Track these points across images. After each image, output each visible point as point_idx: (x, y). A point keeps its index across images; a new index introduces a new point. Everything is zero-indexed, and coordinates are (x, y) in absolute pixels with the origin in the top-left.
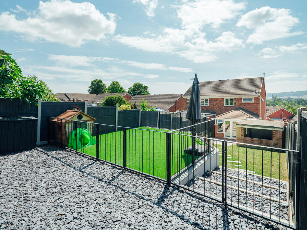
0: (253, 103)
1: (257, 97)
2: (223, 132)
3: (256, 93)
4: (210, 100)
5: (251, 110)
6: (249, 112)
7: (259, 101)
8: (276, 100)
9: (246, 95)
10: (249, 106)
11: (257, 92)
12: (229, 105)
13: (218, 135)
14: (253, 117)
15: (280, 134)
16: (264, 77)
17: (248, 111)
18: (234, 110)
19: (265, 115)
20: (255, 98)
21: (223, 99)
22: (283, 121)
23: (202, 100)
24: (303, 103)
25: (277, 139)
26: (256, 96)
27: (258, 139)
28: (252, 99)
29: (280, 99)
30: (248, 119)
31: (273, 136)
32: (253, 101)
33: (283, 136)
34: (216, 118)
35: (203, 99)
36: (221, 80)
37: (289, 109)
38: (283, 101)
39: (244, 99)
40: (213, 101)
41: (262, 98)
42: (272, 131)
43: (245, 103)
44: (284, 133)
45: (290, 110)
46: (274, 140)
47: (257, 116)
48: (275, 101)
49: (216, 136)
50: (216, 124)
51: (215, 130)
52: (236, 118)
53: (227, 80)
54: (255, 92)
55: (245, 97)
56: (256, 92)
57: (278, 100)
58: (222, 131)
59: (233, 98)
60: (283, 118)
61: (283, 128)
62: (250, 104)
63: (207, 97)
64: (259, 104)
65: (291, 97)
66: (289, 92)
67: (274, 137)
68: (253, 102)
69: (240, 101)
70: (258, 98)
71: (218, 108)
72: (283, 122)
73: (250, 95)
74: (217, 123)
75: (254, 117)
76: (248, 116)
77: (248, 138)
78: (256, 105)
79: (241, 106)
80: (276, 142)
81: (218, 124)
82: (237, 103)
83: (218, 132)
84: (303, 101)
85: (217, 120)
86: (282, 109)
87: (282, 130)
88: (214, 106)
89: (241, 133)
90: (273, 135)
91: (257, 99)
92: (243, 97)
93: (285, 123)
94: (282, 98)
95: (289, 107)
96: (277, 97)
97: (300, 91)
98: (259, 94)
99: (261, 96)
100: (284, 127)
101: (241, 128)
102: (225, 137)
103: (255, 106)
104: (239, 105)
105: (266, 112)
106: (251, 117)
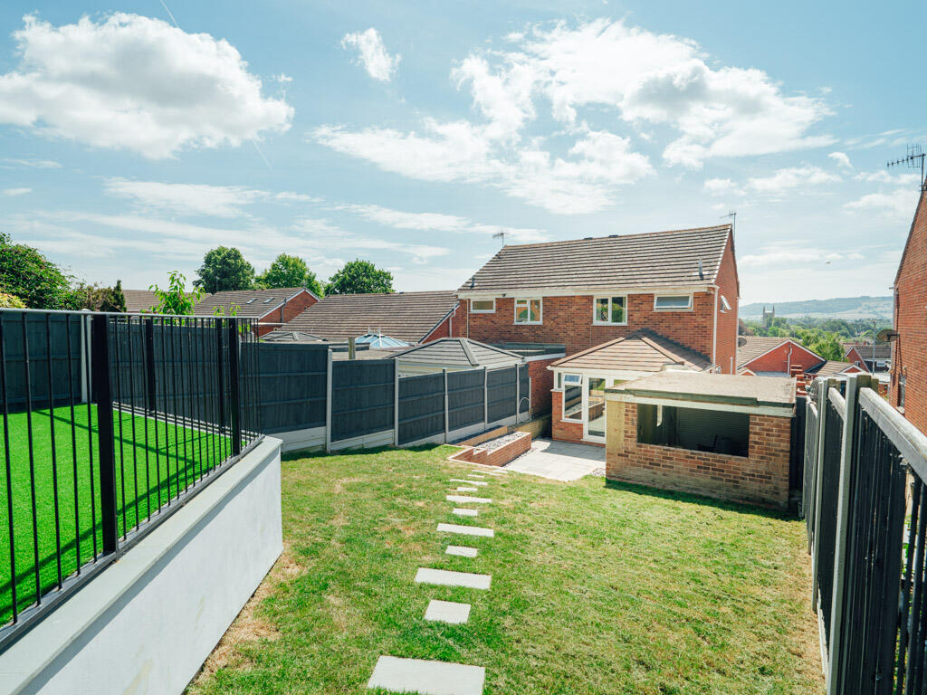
0: (691, 314)
1: (706, 290)
2: (580, 418)
3: (701, 275)
4: (547, 303)
5: (685, 337)
6: (677, 344)
7: (712, 305)
8: (773, 322)
9: (667, 284)
10: (679, 325)
11: (707, 273)
12: (609, 322)
13: (561, 429)
14: (687, 363)
15: (783, 431)
16: (731, 225)
17: (671, 342)
18: (622, 339)
19: (734, 360)
20: (697, 296)
21: (590, 298)
22: (793, 376)
23: (520, 306)
24: (845, 330)
25: (768, 454)
26: (701, 287)
27: (689, 451)
28: (688, 297)
29: (784, 321)
30: (670, 370)
31: (753, 438)
32: (690, 306)
33: (791, 442)
34: (556, 366)
35: (524, 302)
36: (591, 239)
37: (808, 345)
38: (792, 326)
39: (662, 300)
40: (558, 307)
41: (722, 297)
42: (746, 417)
43: (662, 314)
44: (798, 424)
45: (813, 347)
46: (754, 456)
47: (702, 358)
48: (770, 325)
49: (556, 432)
50: (556, 389)
51: (555, 409)
52: (625, 367)
53: (610, 237)
54: (697, 274)
55: (663, 291)
56: (704, 273)
57: (778, 324)
58: (578, 416)
59: (623, 293)
60: (793, 368)
61: (793, 405)
62: (678, 316)
63: (538, 294)
64: (711, 315)
65: (813, 315)
66: (808, 302)
67: (756, 443)
68: (692, 310)
69: (645, 307)
70: (708, 295)
71: (572, 334)
72: (794, 381)
73: (681, 283)
74: (559, 386)
75: (690, 364)
76: (668, 360)
77: (649, 447)
78: (700, 319)
79: (649, 326)
80: (762, 467)
81: (563, 389)
82: (637, 315)
83: (564, 419)
84: (842, 327)
85: (560, 374)
86: (789, 343)
87: (790, 413)
88: (560, 326)
89: (623, 426)
90: (751, 436)
91: (704, 299)
92: (658, 293)
93: (799, 386)
94: (788, 316)
95: (808, 338)
96: (776, 316)
97: (837, 299)
98: (713, 281)
99: (718, 287)
100: (797, 399)
101: (623, 406)
102: (587, 438)
103: (696, 324)
104: (642, 320)
105: (737, 348)
106: (677, 363)
